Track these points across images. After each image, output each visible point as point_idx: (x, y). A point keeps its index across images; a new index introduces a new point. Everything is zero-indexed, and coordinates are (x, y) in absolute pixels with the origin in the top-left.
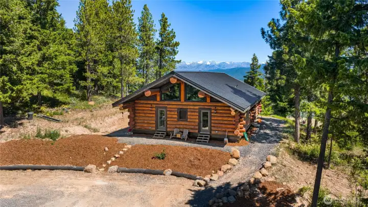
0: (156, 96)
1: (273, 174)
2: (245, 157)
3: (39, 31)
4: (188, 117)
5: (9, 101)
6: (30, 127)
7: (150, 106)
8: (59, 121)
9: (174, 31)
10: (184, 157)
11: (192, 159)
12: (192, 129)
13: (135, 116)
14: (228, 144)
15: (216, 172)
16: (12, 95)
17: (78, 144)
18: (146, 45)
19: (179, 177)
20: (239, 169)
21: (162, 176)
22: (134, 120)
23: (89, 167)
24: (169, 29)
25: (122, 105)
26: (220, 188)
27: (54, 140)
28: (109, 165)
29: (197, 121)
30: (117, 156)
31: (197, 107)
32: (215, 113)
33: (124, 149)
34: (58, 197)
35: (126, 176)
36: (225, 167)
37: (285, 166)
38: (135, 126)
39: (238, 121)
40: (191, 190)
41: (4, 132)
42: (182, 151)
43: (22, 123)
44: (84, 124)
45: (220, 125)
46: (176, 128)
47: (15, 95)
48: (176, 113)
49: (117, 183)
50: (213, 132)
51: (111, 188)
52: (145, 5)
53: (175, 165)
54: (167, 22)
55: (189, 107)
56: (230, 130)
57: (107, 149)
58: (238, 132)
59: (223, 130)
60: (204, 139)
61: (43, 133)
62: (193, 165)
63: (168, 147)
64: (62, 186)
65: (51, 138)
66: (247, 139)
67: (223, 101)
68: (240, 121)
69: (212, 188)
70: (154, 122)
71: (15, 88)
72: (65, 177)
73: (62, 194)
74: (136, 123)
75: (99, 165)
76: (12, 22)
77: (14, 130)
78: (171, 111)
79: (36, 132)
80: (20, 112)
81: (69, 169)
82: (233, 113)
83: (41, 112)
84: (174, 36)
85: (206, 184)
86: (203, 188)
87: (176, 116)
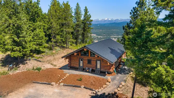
0: (79, 54)
1: (122, 90)
2: (113, 81)
3: (32, 24)
4: (92, 63)
5: (22, 55)
6: (30, 65)
7: (76, 57)
8: (41, 61)
9: (90, 15)
10: (89, 81)
11: (92, 81)
12: (93, 68)
13: (71, 61)
14: (107, 75)
15: (100, 88)
16: (23, 53)
17: (48, 73)
18: (78, 21)
19: (87, 89)
20: (110, 87)
21: (80, 88)
22: (70, 63)
23: (53, 83)
24: (88, 14)
25: (65, 58)
26: (101, 95)
27: (39, 71)
28: (60, 83)
29: (95, 64)
30: (63, 79)
31: (95, 59)
32: (103, 62)
33: (66, 76)
34: (41, 96)
35: (66, 87)
36: (104, 86)
37: (128, 86)
38: (70, 65)
39: (111, 66)
40: (90, 95)
41: (20, 67)
42: (88, 78)
43: (27, 63)
44: (51, 63)
45: (104, 67)
46: (87, 67)
47: (24, 53)
48: (87, 61)
49: (63, 91)
50: (101, 70)
51: (61, 93)
52: (78, 3)
53: (85, 84)
54: (87, 11)
55: (92, 59)
56: (108, 69)
57: (59, 76)
58: (111, 70)
59: (106, 69)
60: (98, 72)
61: (35, 68)
62: (92, 84)
63: (83, 75)
64: (42, 91)
65: (38, 70)
66: (116, 72)
67: (105, 59)
68: (112, 66)
69: (98, 95)
70: (78, 64)
71: (24, 50)
72: (44, 87)
73: (43, 95)
74: (71, 64)
75: (56, 83)
76: (22, 25)
77: (24, 65)
78: (85, 60)
79: (32, 67)
80: (26, 57)
81: (45, 84)
82: (109, 64)
83: (34, 57)
84: (90, 17)
85: (96, 93)
86: (95, 95)
87: (87, 62)
